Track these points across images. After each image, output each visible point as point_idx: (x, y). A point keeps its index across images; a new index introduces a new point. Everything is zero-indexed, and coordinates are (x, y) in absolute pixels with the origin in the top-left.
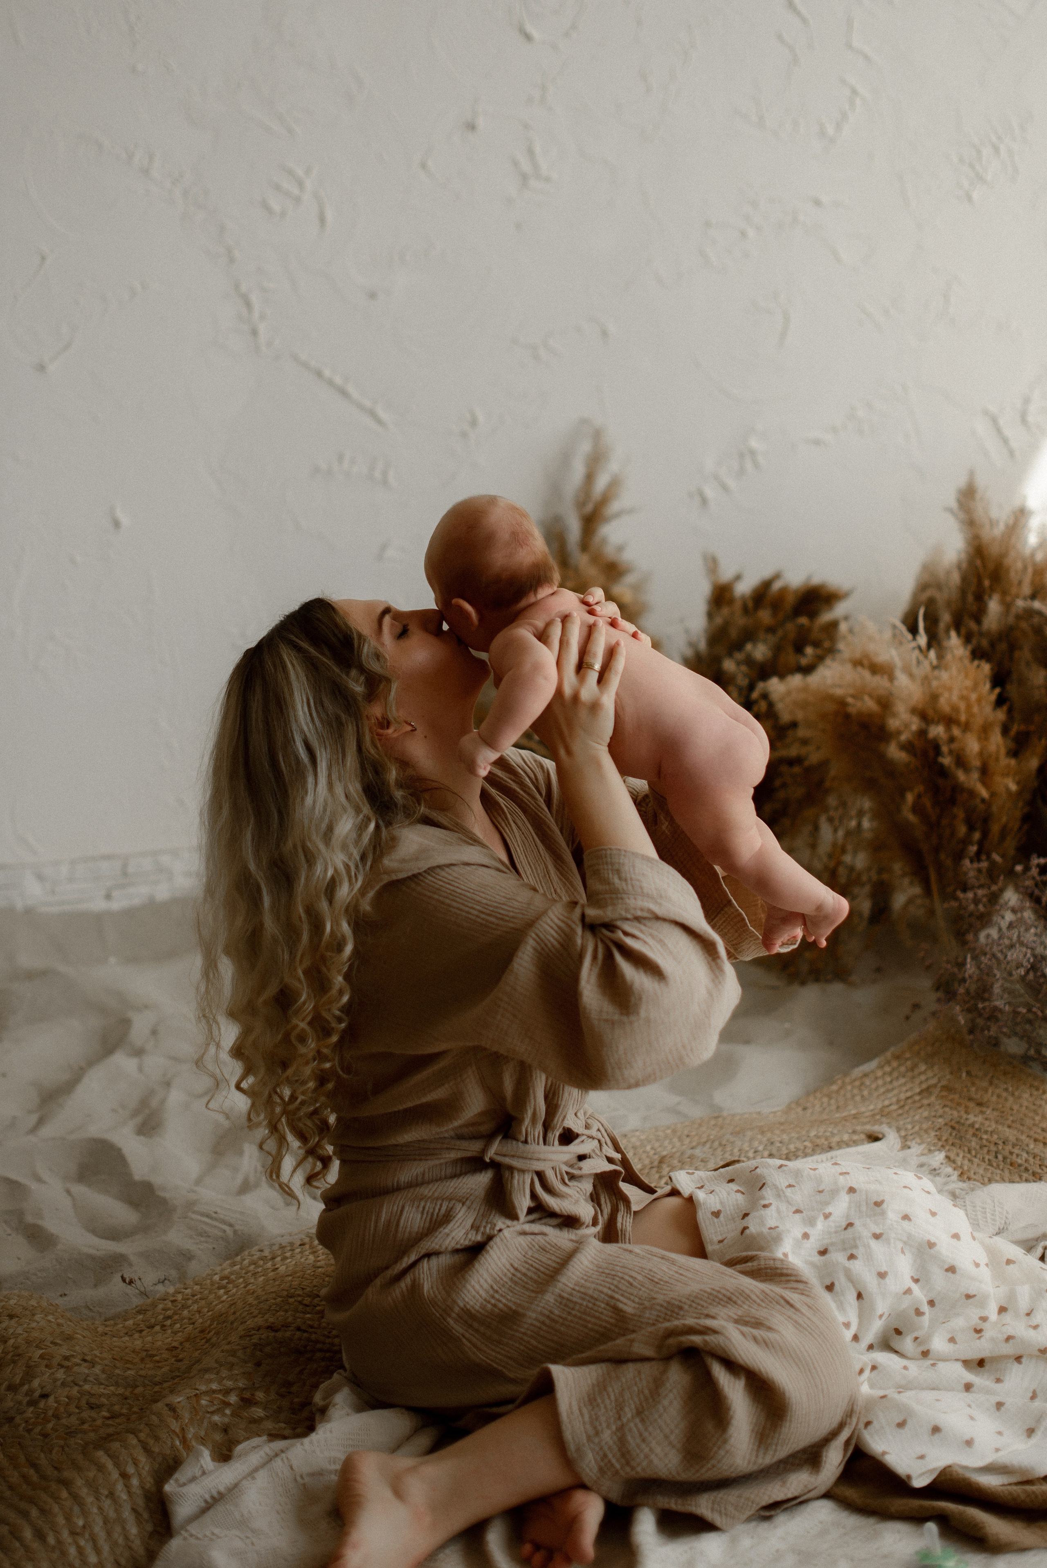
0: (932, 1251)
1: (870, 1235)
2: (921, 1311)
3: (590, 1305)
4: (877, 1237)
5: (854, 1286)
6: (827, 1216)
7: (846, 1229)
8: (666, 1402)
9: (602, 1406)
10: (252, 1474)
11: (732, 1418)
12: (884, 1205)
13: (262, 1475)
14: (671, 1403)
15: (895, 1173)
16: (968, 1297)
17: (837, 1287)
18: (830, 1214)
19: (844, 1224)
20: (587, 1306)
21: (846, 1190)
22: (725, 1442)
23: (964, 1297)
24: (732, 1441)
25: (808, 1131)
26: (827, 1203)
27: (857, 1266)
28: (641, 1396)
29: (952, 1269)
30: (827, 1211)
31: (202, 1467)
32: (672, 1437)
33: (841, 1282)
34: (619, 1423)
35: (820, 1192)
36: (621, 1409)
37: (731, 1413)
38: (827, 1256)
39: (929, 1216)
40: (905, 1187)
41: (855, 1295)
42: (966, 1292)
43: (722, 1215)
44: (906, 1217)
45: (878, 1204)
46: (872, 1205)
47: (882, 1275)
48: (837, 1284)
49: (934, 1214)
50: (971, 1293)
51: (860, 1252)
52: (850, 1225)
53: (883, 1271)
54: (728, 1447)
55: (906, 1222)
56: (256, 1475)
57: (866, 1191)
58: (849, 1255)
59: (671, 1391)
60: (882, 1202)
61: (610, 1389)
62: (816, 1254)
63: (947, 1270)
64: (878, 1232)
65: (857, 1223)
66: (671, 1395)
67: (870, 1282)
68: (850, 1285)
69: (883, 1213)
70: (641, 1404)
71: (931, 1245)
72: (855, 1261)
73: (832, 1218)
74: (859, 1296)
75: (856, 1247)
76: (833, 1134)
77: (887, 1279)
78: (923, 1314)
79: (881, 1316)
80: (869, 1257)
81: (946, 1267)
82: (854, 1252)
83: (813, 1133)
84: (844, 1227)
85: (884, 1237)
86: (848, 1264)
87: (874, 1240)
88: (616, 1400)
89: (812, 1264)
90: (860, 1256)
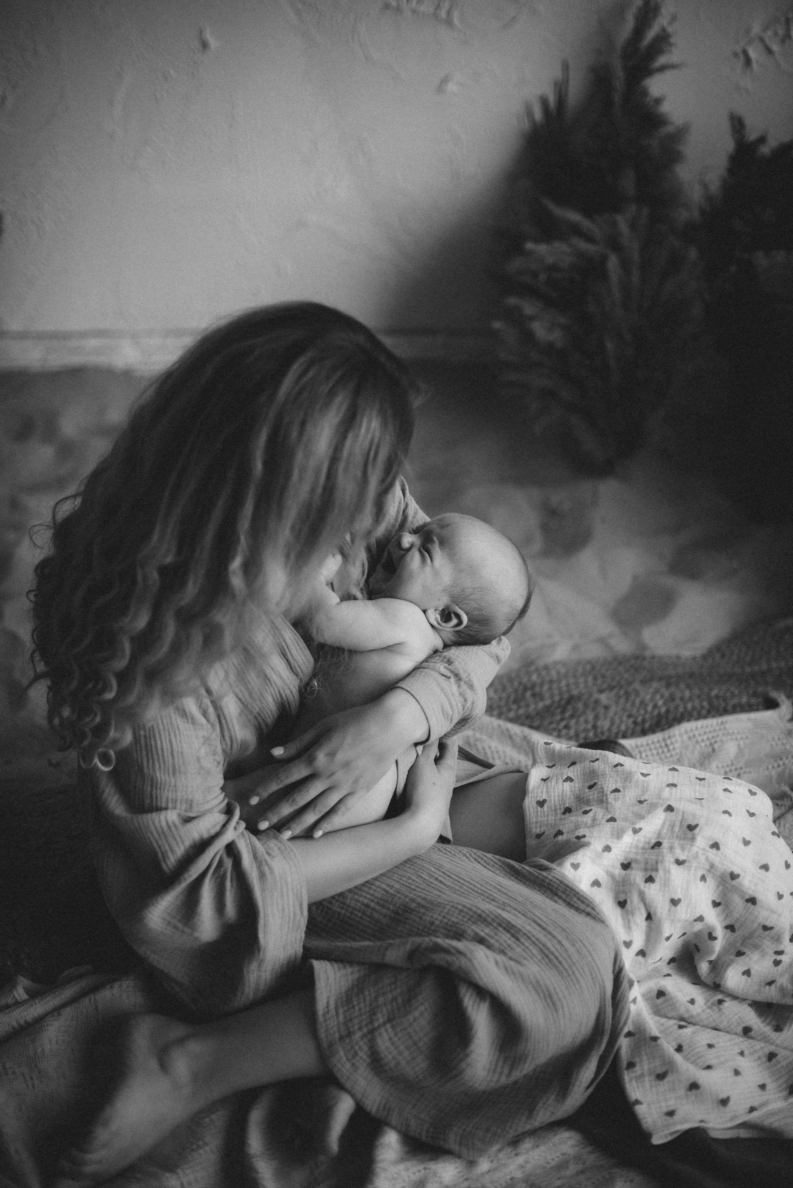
0: (734, 882)
1: (673, 860)
2: (714, 935)
3: (348, 914)
4: (679, 863)
5: (646, 909)
6: (636, 831)
7: (653, 848)
8: (416, 1014)
9: (357, 1008)
10: (57, 1010)
11: (473, 1037)
12: (697, 831)
13: (67, 1012)
14: (422, 1014)
15: (726, 790)
16: (765, 928)
17: (628, 906)
18: (641, 829)
19: (653, 841)
20: (345, 915)
21: (665, 807)
22: (467, 1056)
23: (761, 927)
24: (473, 1056)
25: (710, 690)
26: (641, 817)
27: (652, 891)
28: (394, 1004)
29: (752, 901)
30: (637, 826)
31: (15, 997)
32: (421, 1044)
33: (634, 900)
34: (371, 1027)
35: (641, 802)
36: (375, 1014)
37: (473, 1032)
38: (628, 872)
39: (741, 845)
40: (725, 812)
41: (645, 915)
42: (763, 923)
43: (546, 805)
44: (716, 846)
45: (691, 828)
46: (685, 827)
47: (675, 902)
48: (628, 902)
49: (746, 843)
50: (768, 924)
51: (659, 877)
52: (658, 844)
53: (676, 899)
54: (469, 1060)
55: (714, 851)
56: (62, 1011)
57: (684, 812)
58: (648, 876)
59: (422, 1004)
60: (696, 826)
61: (367, 993)
62: (619, 866)
63: (748, 901)
64: (682, 858)
65: (665, 844)
66: (422, 1008)
67: (661, 906)
68: (642, 906)
69: (693, 839)
70: (393, 1011)
71: (734, 876)
72: (652, 885)
73: (641, 833)
74: (649, 917)
75: (657, 870)
76: (733, 695)
77: (679, 907)
78: (715, 939)
79: (668, 939)
80: (666, 884)
81: (747, 897)
82: (653, 874)
83: (714, 693)
84: (652, 845)
85: (686, 864)
86: (643, 886)
87: (676, 865)
88: (370, 1005)
89: (612, 877)
90: (657, 880)
